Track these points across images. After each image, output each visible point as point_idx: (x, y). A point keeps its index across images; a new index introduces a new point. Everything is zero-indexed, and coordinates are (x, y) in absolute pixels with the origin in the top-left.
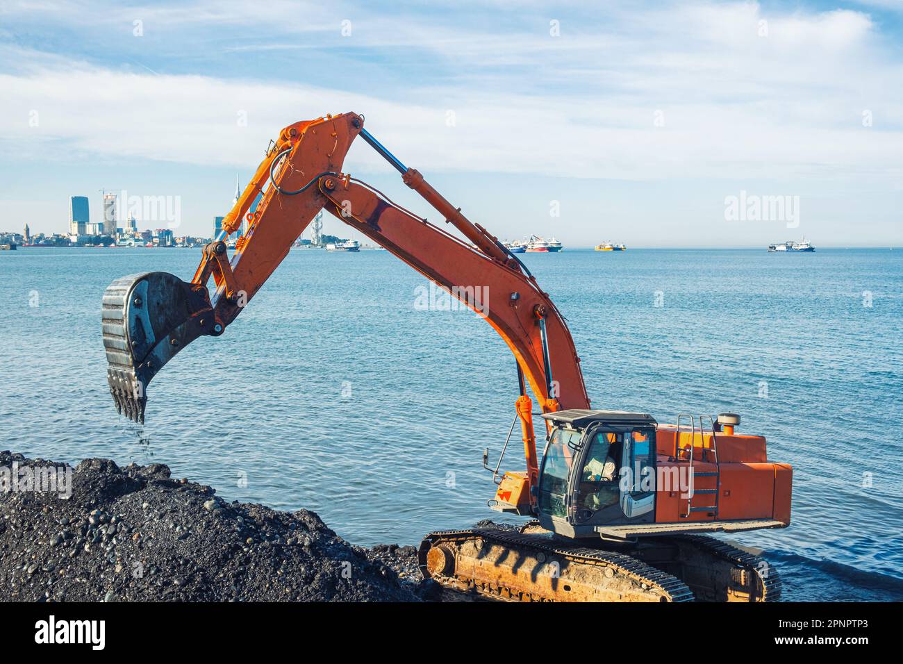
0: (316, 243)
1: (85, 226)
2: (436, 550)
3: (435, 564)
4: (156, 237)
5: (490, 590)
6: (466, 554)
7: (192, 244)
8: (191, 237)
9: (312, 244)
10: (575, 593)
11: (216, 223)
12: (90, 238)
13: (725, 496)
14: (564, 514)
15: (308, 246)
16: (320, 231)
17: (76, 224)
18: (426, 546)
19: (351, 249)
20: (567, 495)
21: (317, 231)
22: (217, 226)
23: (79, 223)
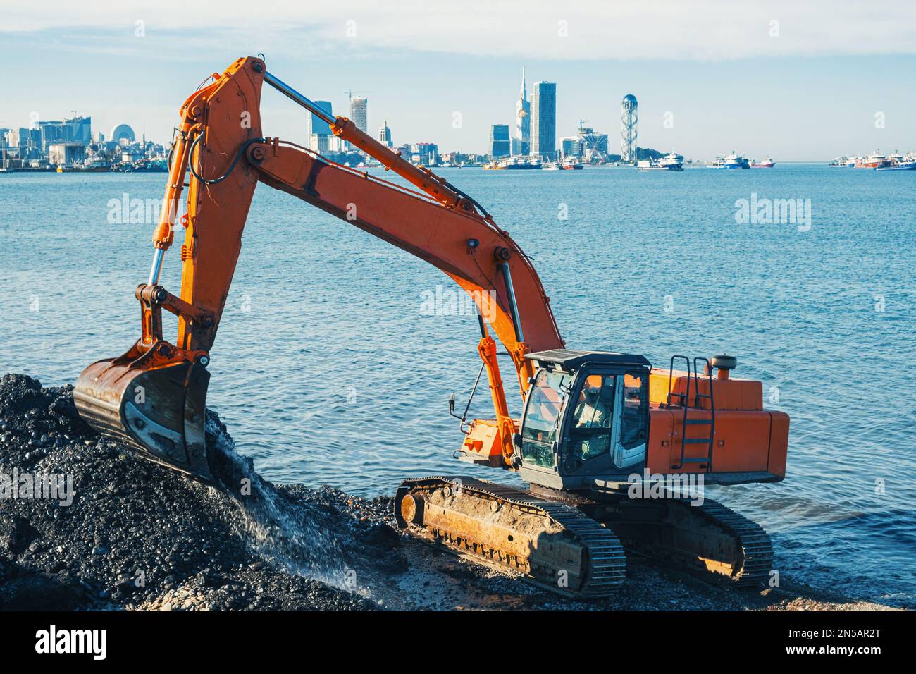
0: (627, 159)
1: (326, 140)
2: (409, 498)
3: (407, 512)
4: (415, 154)
5: (452, 541)
6: (433, 502)
7: (462, 163)
8: (461, 153)
9: (622, 161)
10: (516, 543)
11: (494, 134)
12: (333, 156)
13: (719, 446)
14: (551, 464)
15: (616, 164)
16: (634, 142)
17: (316, 138)
18: (401, 493)
19: (671, 167)
20: (556, 443)
21: (630, 142)
22: (495, 138)
23: (319, 136)
